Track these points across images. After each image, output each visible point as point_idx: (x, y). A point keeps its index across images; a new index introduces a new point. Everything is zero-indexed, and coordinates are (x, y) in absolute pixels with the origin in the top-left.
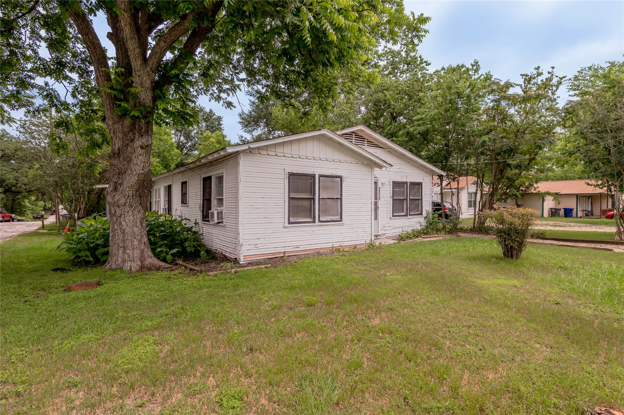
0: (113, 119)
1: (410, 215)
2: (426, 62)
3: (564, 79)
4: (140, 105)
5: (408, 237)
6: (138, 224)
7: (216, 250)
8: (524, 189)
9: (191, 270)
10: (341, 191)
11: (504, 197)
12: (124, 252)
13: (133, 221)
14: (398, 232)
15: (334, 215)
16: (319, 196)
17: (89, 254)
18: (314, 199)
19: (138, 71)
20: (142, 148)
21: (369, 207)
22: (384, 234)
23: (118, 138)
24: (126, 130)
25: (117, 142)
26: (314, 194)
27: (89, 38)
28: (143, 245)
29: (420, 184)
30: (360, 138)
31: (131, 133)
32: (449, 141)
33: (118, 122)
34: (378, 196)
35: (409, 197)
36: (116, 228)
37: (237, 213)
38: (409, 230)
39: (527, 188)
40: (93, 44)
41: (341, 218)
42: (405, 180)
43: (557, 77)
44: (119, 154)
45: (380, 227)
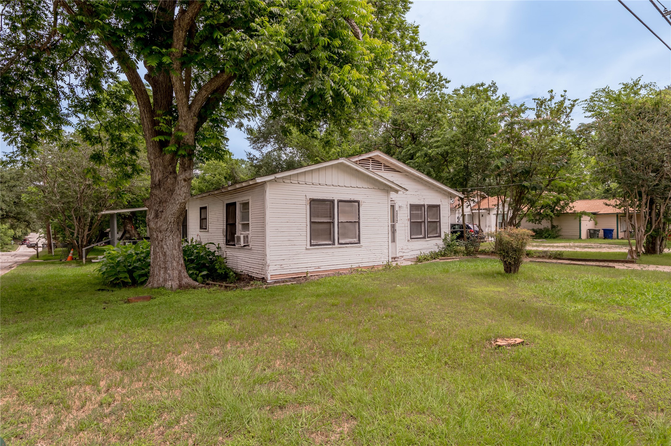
0: (155, 154)
1: (428, 237)
2: (445, 80)
3: (577, 102)
4: (185, 145)
5: (425, 259)
6: (177, 247)
7: (242, 272)
8: (559, 209)
9: (226, 287)
10: (359, 215)
11: (538, 218)
12: (165, 272)
13: (173, 245)
14: (416, 253)
15: (352, 238)
16: (338, 220)
17: (128, 276)
18: (333, 223)
19: (185, 116)
20: (185, 180)
21: (386, 229)
22: (402, 257)
23: (158, 171)
24: (166, 164)
25: (157, 175)
26: (334, 218)
27: (137, 86)
28: (180, 266)
29: (438, 206)
30: (377, 163)
31: (170, 166)
32: (468, 162)
33: (159, 157)
34: (395, 219)
35: (427, 219)
36: (158, 251)
37: (264, 236)
38: (427, 252)
39: (563, 207)
40: (140, 90)
41: (359, 240)
42: (422, 203)
43: (569, 100)
44: (159, 185)
45: (398, 249)
